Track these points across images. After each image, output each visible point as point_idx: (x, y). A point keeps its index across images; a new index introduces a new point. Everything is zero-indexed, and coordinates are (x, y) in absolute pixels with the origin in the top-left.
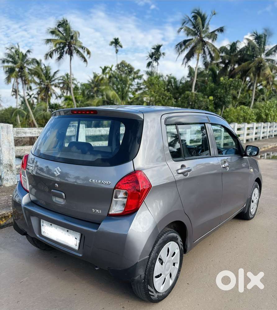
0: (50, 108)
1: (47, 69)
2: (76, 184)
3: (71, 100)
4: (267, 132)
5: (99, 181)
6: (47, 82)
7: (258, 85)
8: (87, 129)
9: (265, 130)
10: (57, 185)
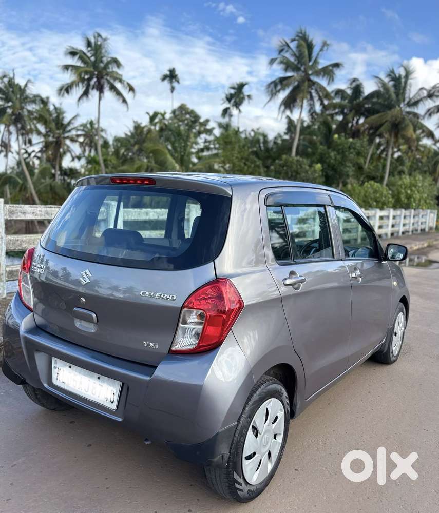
0: (61, 175)
1: (59, 112)
2: (111, 297)
3: (97, 163)
4: (409, 224)
5: (157, 295)
6: (59, 134)
7: (396, 150)
8: (126, 210)
9: (407, 221)
10: (84, 300)
